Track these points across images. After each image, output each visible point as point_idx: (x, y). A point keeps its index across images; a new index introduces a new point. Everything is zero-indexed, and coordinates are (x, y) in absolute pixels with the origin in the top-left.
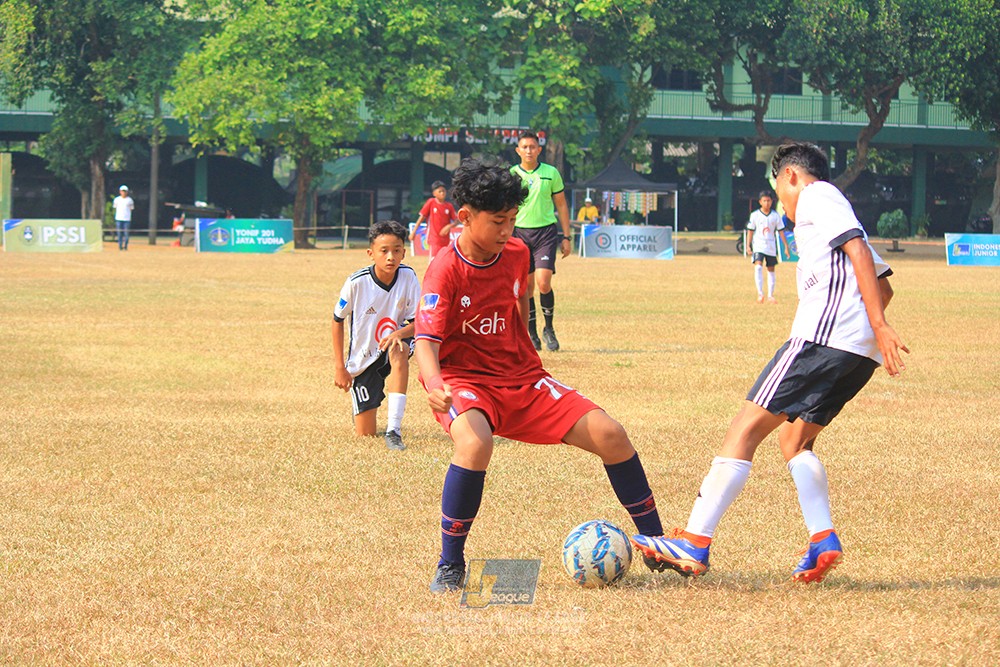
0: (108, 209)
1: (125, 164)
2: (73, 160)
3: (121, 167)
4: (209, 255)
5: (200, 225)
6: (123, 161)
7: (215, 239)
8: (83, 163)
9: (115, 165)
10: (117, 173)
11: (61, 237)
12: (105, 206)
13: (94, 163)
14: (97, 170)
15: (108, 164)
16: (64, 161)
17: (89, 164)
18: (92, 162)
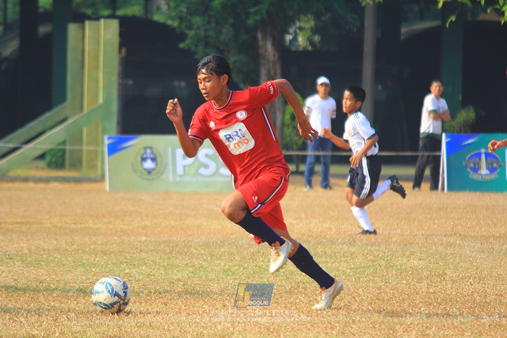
0: (288, 117)
1: (317, 38)
2: (227, 32)
3: (312, 43)
4: (464, 198)
5: (447, 143)
6: (315, 31)
7: (476, 169)
8: (244, 37)
9: (302, 40)
10: (305, 52)
11: (206, 166)
12: (284, 113)
13: (264, 37)
14: (269, 49)
15: (289, 37)
16: (211, 33)
17: (255, 39)
18: (259, 36)
